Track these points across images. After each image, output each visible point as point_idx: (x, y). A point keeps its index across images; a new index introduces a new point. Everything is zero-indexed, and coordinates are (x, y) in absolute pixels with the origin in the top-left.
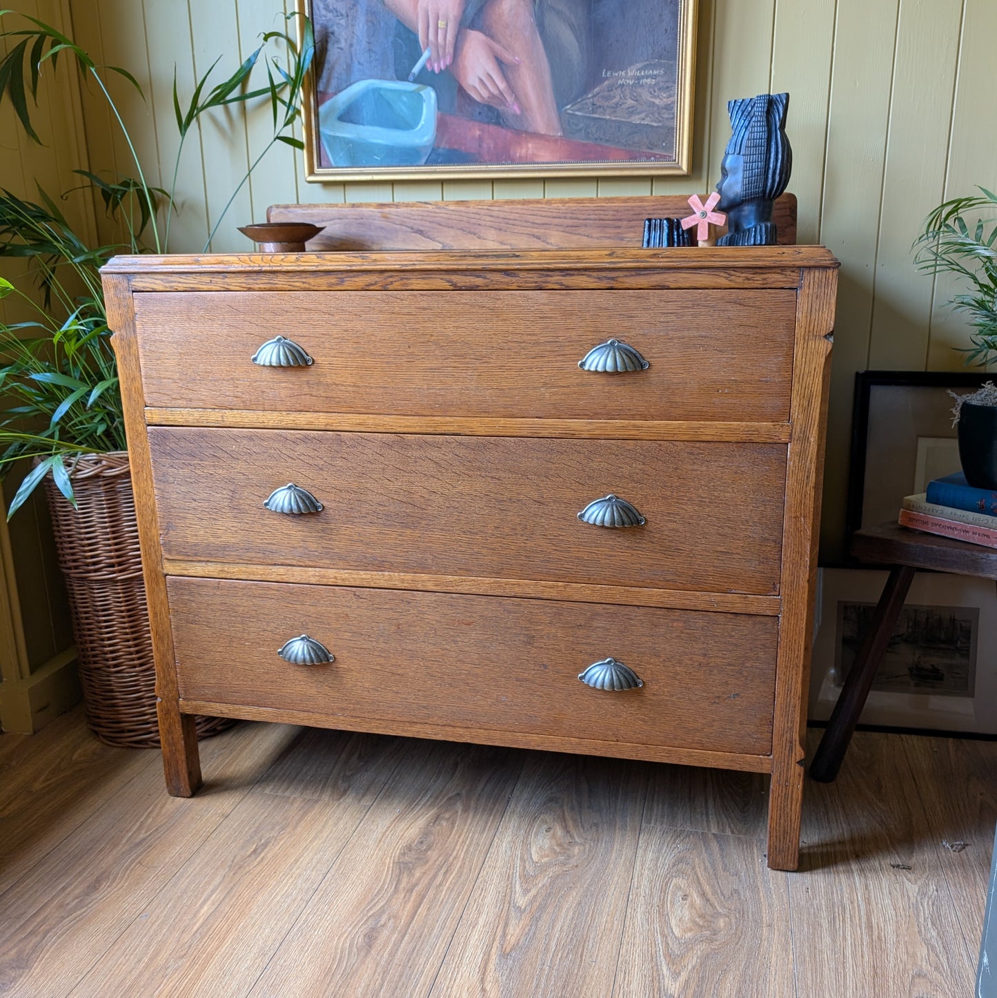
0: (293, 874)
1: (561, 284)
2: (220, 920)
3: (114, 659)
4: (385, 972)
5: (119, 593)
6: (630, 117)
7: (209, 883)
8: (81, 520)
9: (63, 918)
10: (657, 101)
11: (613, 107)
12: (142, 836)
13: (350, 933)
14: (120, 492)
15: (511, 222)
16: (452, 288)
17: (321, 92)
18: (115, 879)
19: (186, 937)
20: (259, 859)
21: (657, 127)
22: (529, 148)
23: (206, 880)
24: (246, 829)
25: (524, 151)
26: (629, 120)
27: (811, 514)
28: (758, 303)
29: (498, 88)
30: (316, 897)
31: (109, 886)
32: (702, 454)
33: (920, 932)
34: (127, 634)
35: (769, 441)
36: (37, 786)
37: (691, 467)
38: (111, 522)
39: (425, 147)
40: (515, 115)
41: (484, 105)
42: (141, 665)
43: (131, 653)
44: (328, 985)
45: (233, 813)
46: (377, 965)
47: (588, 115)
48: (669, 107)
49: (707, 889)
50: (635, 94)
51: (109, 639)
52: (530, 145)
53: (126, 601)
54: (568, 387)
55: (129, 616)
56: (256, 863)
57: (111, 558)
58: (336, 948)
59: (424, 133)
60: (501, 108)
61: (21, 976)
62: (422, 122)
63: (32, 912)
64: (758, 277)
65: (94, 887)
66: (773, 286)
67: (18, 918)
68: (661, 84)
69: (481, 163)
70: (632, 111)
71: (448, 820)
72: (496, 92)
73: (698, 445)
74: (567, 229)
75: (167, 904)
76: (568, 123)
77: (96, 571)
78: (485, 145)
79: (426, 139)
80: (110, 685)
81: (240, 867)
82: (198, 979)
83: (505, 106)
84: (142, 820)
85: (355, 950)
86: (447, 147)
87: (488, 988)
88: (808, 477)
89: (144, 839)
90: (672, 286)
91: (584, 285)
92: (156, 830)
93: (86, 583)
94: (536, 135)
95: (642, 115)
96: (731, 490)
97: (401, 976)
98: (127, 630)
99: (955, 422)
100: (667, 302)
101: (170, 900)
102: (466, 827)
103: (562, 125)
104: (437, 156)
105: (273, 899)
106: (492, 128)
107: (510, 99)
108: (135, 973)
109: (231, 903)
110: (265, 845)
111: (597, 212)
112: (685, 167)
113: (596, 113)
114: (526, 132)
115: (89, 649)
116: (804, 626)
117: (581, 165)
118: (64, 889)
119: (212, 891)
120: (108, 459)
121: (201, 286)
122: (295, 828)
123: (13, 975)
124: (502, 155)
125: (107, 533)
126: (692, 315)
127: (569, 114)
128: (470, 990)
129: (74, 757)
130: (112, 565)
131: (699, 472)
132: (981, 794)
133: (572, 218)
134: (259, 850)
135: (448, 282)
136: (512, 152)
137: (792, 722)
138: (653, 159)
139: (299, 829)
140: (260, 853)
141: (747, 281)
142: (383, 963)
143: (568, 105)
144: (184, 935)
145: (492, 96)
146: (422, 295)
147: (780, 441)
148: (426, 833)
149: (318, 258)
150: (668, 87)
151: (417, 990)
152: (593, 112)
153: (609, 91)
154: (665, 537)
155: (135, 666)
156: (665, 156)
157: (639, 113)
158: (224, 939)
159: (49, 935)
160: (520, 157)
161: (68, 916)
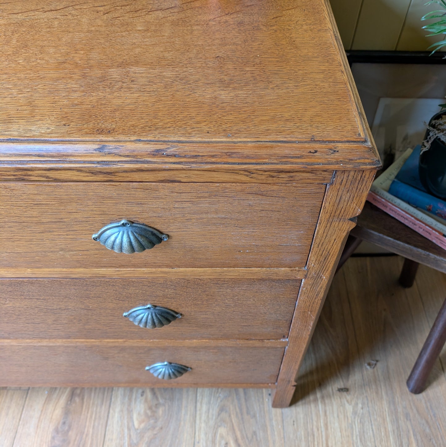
1: (47, 177)
28: (282, 194)
35: (286, 278)
37: (218, 290)
90: (182, 181)
91: (75, 178)
96: (252, 300)
100: (180, 193)
126: (209, 203)
131: (225, 293)
141: (271, 179)
147: (296, 278)
154: (199, 321)
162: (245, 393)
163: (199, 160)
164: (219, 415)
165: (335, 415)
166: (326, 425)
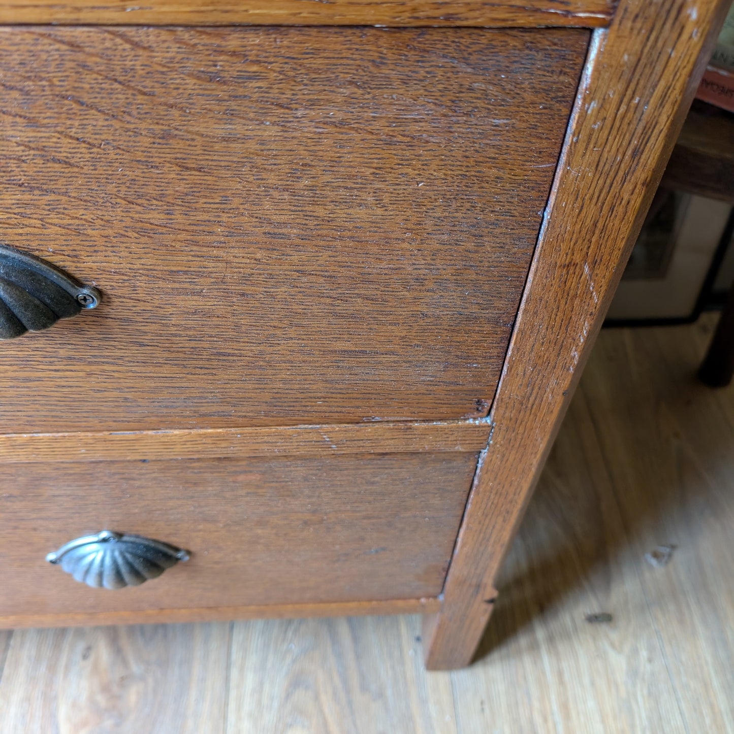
32: (254, 77)
162: (355, 640)
164: (288, 696)
165: (586, 681)
166: (565, 707)
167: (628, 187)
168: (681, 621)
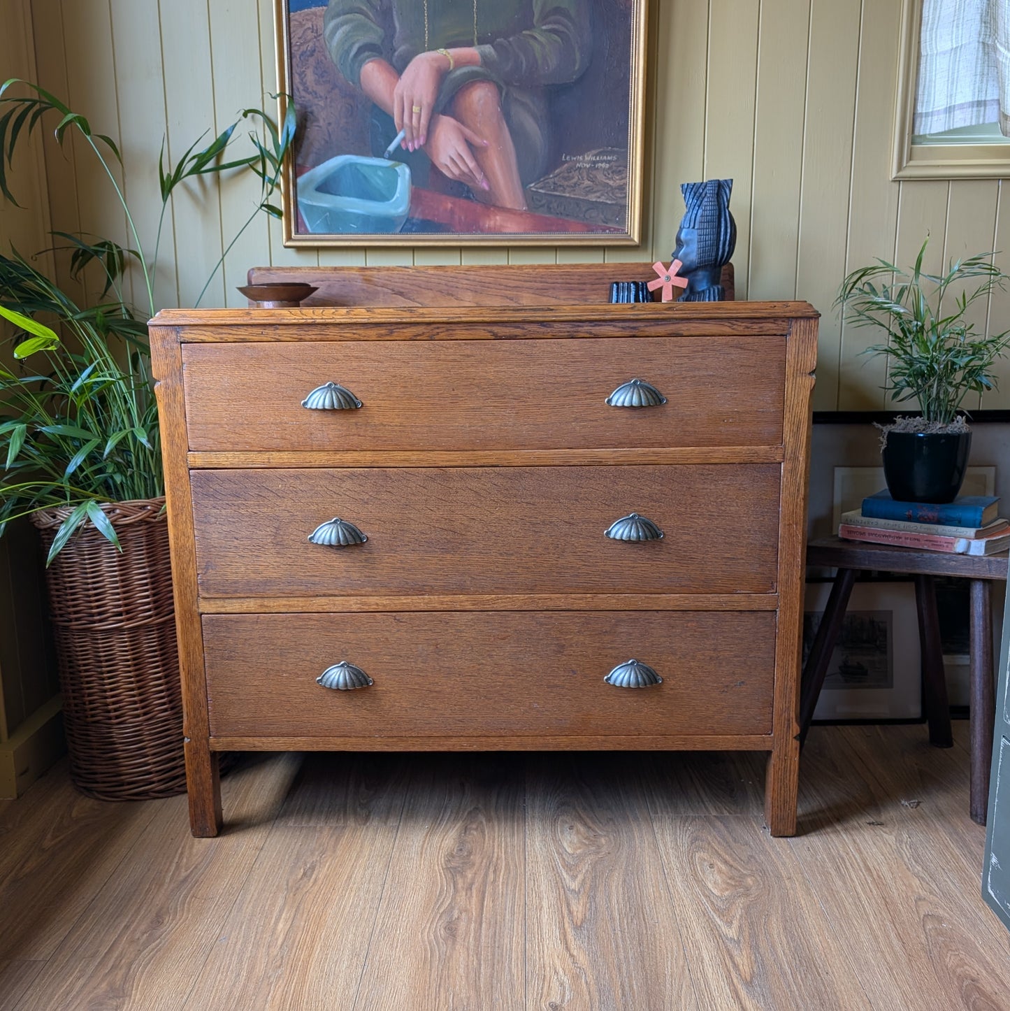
0: (352, 888)
1: (591, 333)
2: (300, 933)
3: (116, 710)
4: (478, 954)
5: (126, 642)
6: (587, 195)
7: (273, 905)
8: (88, 570)
9: (140, 951)
10: (611, 183)
11: (572, 186)
12: (184, 874)
13: (430, 928)
14: (131, 540)
15: (487, 285)
16: (493, 337)
17: (299, 165)
18: (176, 913)
19: (274, 951)
20: (312, 880)
21: (612, 204)
22: (497, 220)
23: (269, 902)
24: (287, 857)
25: (492, 223)
26: (586, 198)
27: (802, 521)
28: (756, 347)
29: (468, 167)
30: (384, 904)
31: (173, 920)
32: (710, 474)
33: (908, 868)
34: (132, 683)
35: (766, 461)
36: (48, 843)
37: (702, 486)
38: (121, 570)
39: (399, 217)
40: (484, 191)
41: (455, 181)
42: (145, 714)
43: (135, 703)
44: (431, 970)
45: (266, 845)
46: (468, 949)
47: (550, 193)
48: (622, 188)
49: (727, 857)
50: (591, 176)
51: (112, 690)
52: (498, 218)
53: (132, 650)
54: (596, 421)
55: (135, 665)
56: (311, 884)
57: (119, 606)
58: (423, 941)
59: (399, 204)
60: (470, 184)
61: (124, 1004)
62: (397, 195)
63: (104, 950)
64: (755, 326)
65: (158, 921)
66: (768, 333)
67: (93, 956)
68: (614, 168)
69: (453, 232)
70: (589, 191)
71: (476, 829)
72: (466, 170)
73: (707, 467)
74: (537, 292)
75: (241, 927)
76: (532, 200)
77: (100, 621)
78: (456, 217)
79: (400, 210)
80: (112, 737)
81: (297, 889)
82: (304, 981)
83: (475, 182)
84: (176, 860)
85: (441, 941)
86: (421, 217)
87: (575, 954)
88: (798, 490)
89: (188, 876)
90: (684, 334)
91: (610, 334)
92: (196, 867)
93: (89, 634)
94: (503, 209)
95: (598, 194)
96: (735, 504)
97: (493, 955)
98: (132, 679)
99: (883, 448)
100: (681, 347)
101: (242, 923)
102: (496, 834)
103: (526, 201)
104: (410, 225)
105: (343, 911)
106: (463, 202)
107: (479, 176)
108: (239, 986)
109: (304, 918)
110: (313, 868)
111: (564, 277)
112: (636, 239)
113: (557, 191)
114: (494, 206)
115: (87, 703)
116: (797, 617)
117: (545, 236)
118: (127, 927)
119: (280, 911)
120: (122, 508)
121: (251, 337)
122: (334, 851)
123: (115, 1004)
124: (472, 226)
125: (116, 582)
126: (701, 358)
127: (533, 191)
128: (560, 957)
129: (74, 814)
130: (120, 614)
131: (708, 490)
132: (916, 764)
133: (541, 282)
134: (309, 873)
135: (490, 332)
136: (481, 224)
137: (790, 702)
138: (607, 231)
139: (339, 853)
140: (311, 876)
141: (746, 330)
142: (472, 947)
143: (531, 183)
144: (271, 950)
145: (463, 173)
146: (466, 344)
147: (775, 461)
148: (461, 843)
149: (368, 311)
150: (620, 171)
151: (513, 963)
152: (554, 190)
153: (568, 173)
154: (680, 548)
155: (138, 716)
156: (618, 230)
157: (595, 192)
158: (312, 947)
159: (133, 966)
160: (489, 228)
161: (144, 949)
163: (698, 312)
164: (692, 843)
166: (859, 850)
167: (799, 500)
168: (928, 825)
